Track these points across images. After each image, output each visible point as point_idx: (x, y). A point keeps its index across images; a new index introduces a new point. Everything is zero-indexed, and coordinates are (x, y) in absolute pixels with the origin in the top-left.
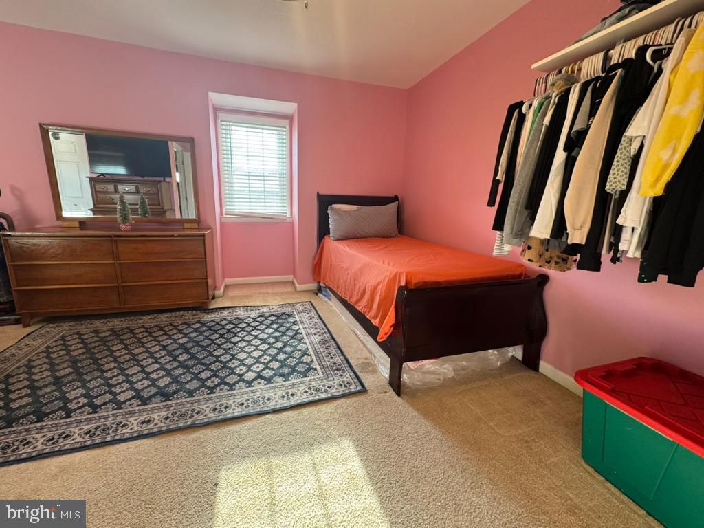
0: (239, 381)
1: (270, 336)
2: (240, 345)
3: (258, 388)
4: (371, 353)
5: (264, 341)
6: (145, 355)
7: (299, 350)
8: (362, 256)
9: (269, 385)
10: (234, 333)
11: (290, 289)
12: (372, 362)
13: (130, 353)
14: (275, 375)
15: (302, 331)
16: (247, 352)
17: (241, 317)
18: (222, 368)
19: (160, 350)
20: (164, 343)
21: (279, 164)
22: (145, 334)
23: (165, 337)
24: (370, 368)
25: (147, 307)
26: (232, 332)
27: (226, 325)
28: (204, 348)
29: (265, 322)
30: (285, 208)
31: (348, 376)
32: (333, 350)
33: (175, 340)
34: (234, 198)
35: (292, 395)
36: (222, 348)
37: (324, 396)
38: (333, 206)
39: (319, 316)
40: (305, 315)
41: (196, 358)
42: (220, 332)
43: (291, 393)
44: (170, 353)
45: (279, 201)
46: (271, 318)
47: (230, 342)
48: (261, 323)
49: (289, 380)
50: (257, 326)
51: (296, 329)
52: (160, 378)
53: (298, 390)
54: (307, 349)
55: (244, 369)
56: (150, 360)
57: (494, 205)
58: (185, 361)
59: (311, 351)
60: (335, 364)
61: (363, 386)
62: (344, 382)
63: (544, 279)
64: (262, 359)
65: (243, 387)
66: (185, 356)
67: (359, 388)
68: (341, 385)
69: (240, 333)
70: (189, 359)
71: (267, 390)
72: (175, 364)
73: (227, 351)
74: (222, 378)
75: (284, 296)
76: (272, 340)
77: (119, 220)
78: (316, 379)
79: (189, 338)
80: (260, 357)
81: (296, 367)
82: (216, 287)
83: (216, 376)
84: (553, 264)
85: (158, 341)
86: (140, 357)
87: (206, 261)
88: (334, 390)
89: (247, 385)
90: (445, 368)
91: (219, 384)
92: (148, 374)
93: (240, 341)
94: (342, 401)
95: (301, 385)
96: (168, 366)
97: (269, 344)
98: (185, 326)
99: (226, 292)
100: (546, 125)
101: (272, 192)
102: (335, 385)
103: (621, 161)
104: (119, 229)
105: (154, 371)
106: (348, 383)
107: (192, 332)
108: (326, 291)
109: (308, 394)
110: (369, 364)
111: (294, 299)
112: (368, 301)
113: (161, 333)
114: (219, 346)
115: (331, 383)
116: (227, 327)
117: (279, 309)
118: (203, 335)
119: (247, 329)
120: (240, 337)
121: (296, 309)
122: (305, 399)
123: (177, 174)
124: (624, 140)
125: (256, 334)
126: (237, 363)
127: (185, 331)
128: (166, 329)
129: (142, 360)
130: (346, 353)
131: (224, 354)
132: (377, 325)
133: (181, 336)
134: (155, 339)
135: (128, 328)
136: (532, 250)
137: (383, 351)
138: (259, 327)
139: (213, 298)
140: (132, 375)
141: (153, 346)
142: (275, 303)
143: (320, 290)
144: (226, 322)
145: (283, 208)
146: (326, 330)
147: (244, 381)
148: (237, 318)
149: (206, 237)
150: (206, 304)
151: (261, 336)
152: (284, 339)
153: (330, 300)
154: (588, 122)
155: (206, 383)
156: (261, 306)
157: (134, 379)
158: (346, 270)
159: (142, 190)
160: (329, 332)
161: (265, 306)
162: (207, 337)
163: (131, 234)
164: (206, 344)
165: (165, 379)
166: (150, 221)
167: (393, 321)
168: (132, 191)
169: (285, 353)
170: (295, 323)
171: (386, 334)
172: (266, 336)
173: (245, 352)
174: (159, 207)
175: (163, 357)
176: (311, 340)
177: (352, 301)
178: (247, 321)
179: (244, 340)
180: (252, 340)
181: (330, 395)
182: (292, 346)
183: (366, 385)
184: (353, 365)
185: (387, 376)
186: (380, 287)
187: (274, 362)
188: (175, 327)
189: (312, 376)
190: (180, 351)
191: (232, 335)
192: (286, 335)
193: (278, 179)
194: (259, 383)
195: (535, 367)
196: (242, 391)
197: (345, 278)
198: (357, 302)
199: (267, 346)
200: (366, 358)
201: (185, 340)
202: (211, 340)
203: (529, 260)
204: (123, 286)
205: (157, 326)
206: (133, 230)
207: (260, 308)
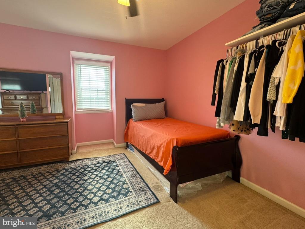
0: (90, 203)
1: (104, 174)
2: (88, 181)
3: (101, 206)
4: (158, 180)
5: (101, 178)
6: (34, 192)
7: (121, 181)
8: (151, 130)
9: (108, 204)
10: (84, 174)
11: (112, 147)
12: (160, 185)
13: (25, 192)
14: (110, 197)
15: (121, 170)
16: (93, 185)
17: (87, 164)
18: (80, 196)
19: (43, 188)
20: (45, 184)
21: (105, 84)
22: (33, 179)
23: (45, 180)
24: (160, 188)
25: (33, 163)
26: (83, 174)
27: (80, 169)
28: (68, 185)
29: (101, 167)
30: (109, 106)
31: (149, 194)
32: (139, 180)
33: (51, 181)
34: (82, 101)
35: (121, 208)
36: (79, 184)
37: (138, 207)
38: (133, 104)
39: (129, 161)
40: (122, 161)
41: (64, 191)
42: (76, 174)
43: (120, 207)
44: (49, 190)
45: (105, 102)
46: (104, 164)
47: (83, 180)
48: (99, 167)
49: (118, 200)
50: (97, 169)
51: (118, 169)
52: (44, 206)
53: (123, 205)
54: (125, 180)
55: (92, 195)
56: (37, 195)
57: (214, 105)
58: (58, 193)
59: (127, 181)
60: (141, 187)
61: (157, 199)
62: (147, 198)
63: (238, 138)
64: (102, 189)
65: (93, 207)
66: (58, 191)
67: (156, 200)
68: (146, 200)
69: (88, 174)
70: (60, 192)
71: (106, 207)
72: (52, 196)
73: (81, 185)
74: (80, 202)
75: (109, 151)
76: (106, 177)
77: (20, 116)
78: (132, 197)
79: (59, 179)
80: (100, 187)
81: (121, 191)
82: (72, 148)
83: (77, 201)
84: (243, 132)
85: (41, 183)
86: (31, 194)
87: (68, 135)
88: (143, 203)
89: (95, 205)
90: (197, 186)
91: (79, 206)
92: (36, 204)
93: (88, 179)
94: (147, 209)
95: (125, 202)
96: (48, 198)
97: (105, 179)
98: (56, 172)
99: (78, 151)
100: (235, 70)
101: (102, 98)
102: (143, 200)
103: (272, 88)
104: (19, 121)
105: (40, 202)
106: (150, 198)
107: (60, 176)
108: (131, 147)
109: (129, 207)
110: (158, 186)
111: (115, 152)
112: (156, 153)
113: (42, 177)
114: (77, 182)
115: (140, 199)
116: (80, 171)
117: (108, 159)
118: (67, 177)
119: (91, 171)
120: (88, 176)
121: (116, 158)
122: (128, 210)
123: (50, 88)
124: (272, 79)
125: (96, 174)
126: (88, 192)
127: (57, 175)
128: (45, 175)
129: (32, 196)
130: (146, 181)
131: (80, 187)
132: (162, 165)
133: (54, 178)
134: (39, 181)
135: (22, 176)
136: (234, 126)
137: (166, 179)
138: (98, 170)
139: (71, 155)
140: (26, 206)
141: (38, 186)
142: (105, 155)
143: (127, 147)
144: (79, 168)
145: (107, 106)
146: (134, 169)
147: (93, 203)
148: (85, 165)
149: (69, 123)
150: (68, 158)
151: (99, 175)
152: (112, 175)
153: (134, 151)
154: (255, 70)
155: (71, 206)
156: (98, 157)
157: (28, 208)
158: (143, 137)
159: (30, 98)
160: (136, 170)
161: (100, 157)
162: (70, 178)
163: (26, 123)
164: (69, 182)
165: (47, 206)
166: (37, 115)
167: (171, 164)
168: (24, 98)
169: (114, 183)
170: (117, 166)
171: (168, 171)
172: (102, 174)
173: (92, 185)
174: (40, 106)
175: (45, 192)
176: (126, 175)
177: (147, 153)
178: (91, 166)
179: (91, 178)
180: (95, 177)
181: (141, 206)
182: (117, 179)
183: (159, 198)
184: (150, 187)
185: (169, 192)
186: (162, 146)
187: (108, 189)
188: (51, 173)
189: (130, 196)
190: (54, 188)
191: (83, 175)
192: (113, 173)
193: (105, 91)
194: (101, 203)
195: (238, 181)
196: (92, 209)
197: (142, 141)
198: (150, 153)
199: (103, 181)
200: (157, 183)
201: (57, 181)
202: (72, 179)
203: (234, 131)
204: (20, 152)
205: (40, 173)
206: (27, 121)
207: (97, 158)
